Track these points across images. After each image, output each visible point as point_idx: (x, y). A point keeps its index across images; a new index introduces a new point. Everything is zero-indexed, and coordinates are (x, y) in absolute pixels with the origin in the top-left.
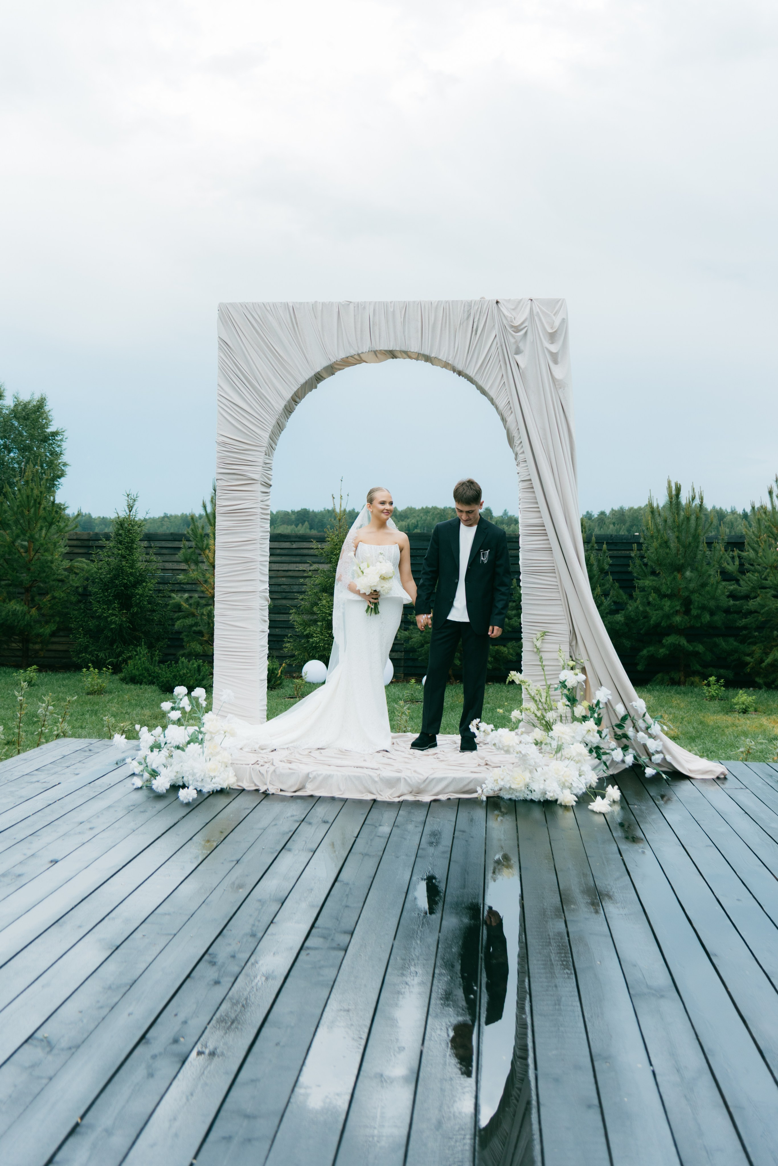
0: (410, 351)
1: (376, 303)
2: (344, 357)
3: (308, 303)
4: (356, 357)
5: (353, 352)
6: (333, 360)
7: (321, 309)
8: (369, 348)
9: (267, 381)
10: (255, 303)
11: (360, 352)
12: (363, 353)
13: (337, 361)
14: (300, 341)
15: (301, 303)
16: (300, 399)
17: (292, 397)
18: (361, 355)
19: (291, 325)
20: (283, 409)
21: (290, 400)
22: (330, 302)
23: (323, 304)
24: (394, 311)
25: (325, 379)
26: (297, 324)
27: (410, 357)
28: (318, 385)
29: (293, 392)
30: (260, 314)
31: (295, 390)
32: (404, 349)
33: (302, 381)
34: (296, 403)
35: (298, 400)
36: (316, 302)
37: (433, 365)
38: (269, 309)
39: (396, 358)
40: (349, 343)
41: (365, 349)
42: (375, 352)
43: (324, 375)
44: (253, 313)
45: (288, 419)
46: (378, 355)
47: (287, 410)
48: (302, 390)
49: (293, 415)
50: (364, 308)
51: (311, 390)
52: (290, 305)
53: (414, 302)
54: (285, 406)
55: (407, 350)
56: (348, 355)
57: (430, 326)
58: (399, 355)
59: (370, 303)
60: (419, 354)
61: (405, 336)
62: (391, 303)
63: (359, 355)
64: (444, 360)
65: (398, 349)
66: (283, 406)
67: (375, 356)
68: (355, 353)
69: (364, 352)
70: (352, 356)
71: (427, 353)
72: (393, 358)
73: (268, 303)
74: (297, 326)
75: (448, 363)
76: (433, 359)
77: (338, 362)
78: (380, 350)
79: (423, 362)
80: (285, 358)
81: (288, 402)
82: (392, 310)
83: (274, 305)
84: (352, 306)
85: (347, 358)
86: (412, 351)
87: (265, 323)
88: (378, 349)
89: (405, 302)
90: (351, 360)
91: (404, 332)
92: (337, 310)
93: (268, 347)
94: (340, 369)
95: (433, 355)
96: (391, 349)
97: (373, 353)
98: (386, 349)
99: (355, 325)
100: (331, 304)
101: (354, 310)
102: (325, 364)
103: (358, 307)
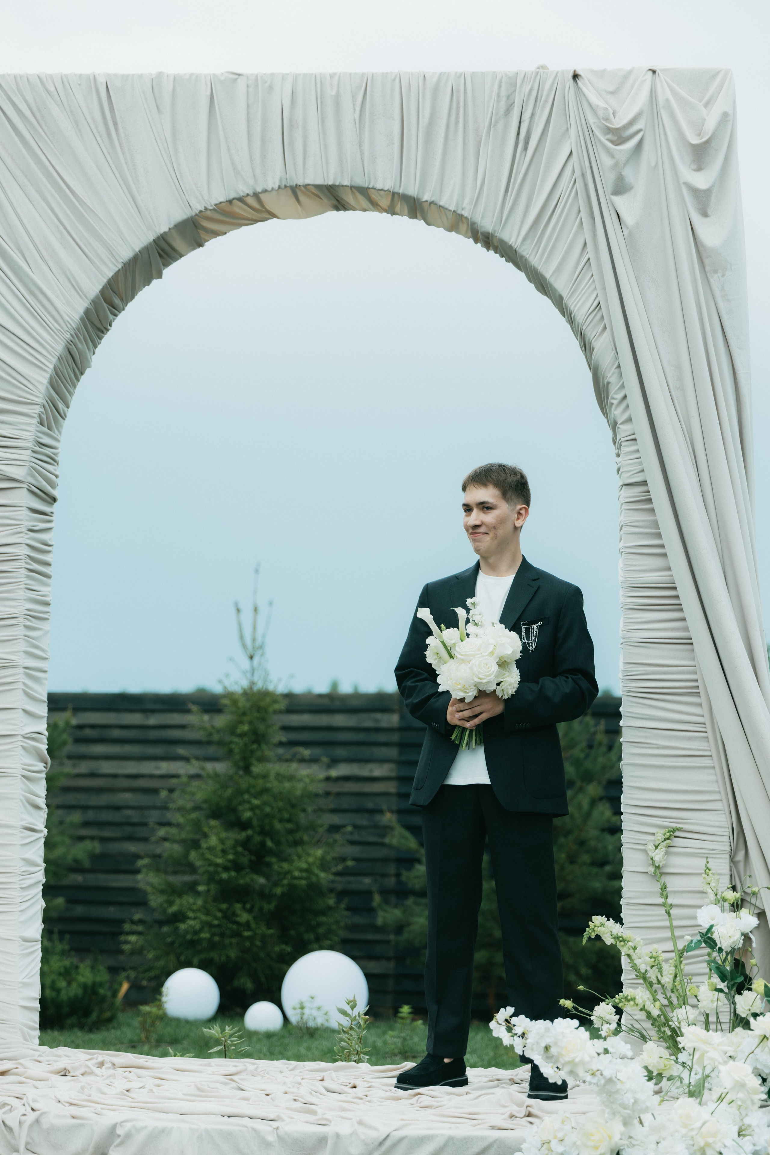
0: (374, 188)
1: (296, 77)
2: (222, 199)
3: (141, 76)
4: (251, 201)
5: (243, 189)
6: (198, 207)
7: (171, 88)
8: (281, 181)
9: (45, 254)
10: (21, 76)
11: (259, 189)
12: (265, 191)
13: (206, 209)
14: (123, 162)
15: (125, 78)
16: (122, 300)
17: (102, 292)
18: (262, 197)
19: (102, 128)
20: (82, 319)
21: (97, 297)
22: (192, 74)
23: (176, 79)
24: (338, 97)
25: (181, 256)
26: (115, 124)
27: (375, 206)
28: (166, 272)
29: (105, 281)
30: (31, 101)
31: (110, 274)
32: (359, 181)
33: (126, 254)
34: (116, 310)
35: (117, 301)
36: (160, 74)
37: (428, 223)
38: (52, 89)
39: (345, 209)
40: (235, 168)
41: (272, 182)
42: (295, 190)
43: (179, 244)
44: (15, 100)
45: (95, 347)
46: (302, 198)
47: (92, 324)
48: (125, 275)
49: (107, 338)
50: (271, 88)
51: (148, 282)
52: (102, 80)
53: (385, 75)
54: (87, 312)
55: (365, 185)
56: (232, 195)
57: (421, 130)
58: (349, 198)
59: (284, 77)
60: (394, 194)
61: (362, 153)
62: (332, 76)
63: (256, 195)
64: (452, 208)
65: (346, 182)
66: (81, 311)
67: (293, 200)
68: (247, 191)
69: (269, 189)
70: (241, 200)
71: (412, 190)
72: (337, 209)
73: (51, 76)
74: (116, 129)
75: (461, 216)
76: (426, 206)
77: (208, 213)
78: (306, 186)
79: (406, 218)
80: (89, 203)
81: (94, 302)
82: (334, 93)
83: (64, 80)
84: (241, 84)
85: (230, 202)
86: (379, 186)
87: (42, 122)
88: (300, 183)
89: (363, 74)
90: (238, 208)
91: (360, 144)
92: (209, 93)
93: (49, 176)
94: (216, 234)
95: (426, 197)
96: (330, 183)
97: (289, 191)
98: (319, 182)
99: (248, 127)
100: (194, 79)
101: (248, 92)
102: (180, 215)
103: (257, 85)
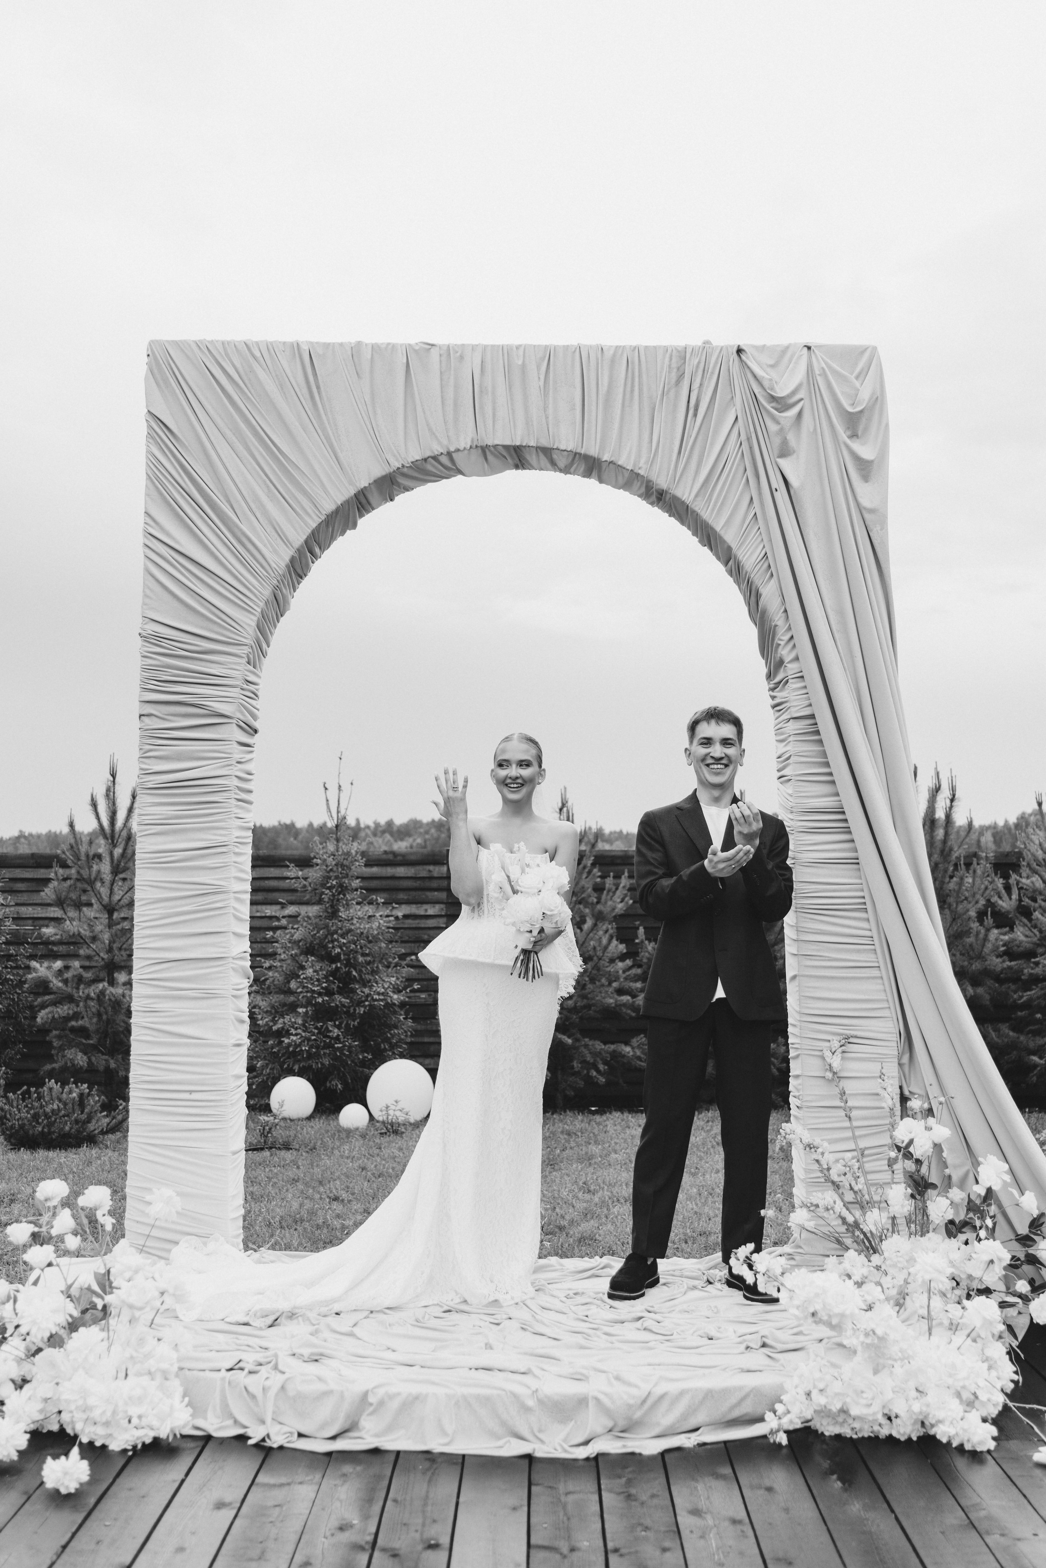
0: (556, 449)
1: (485, 347)
2: (418, 457)
3: (341, 345)
4: (443, 459)
5: (437, 449)
6: (396, 465)
7: (369, 357)
8: (472, 441)
9: (253, 506)
10: (229, 343)
11: (452, 449)
12: (458, 450)
13: (403, 466)
14: (326, 422)
15: (327, 346)
16: (320, 548)
17: (306, 541)
18: (454, 456)
19: (305, 391)
20: (287, 566)
21: (302, 546)
22: (389, 344)
23: (375, 348)
24: (524, 365)
25: (375, 508)
26: (318, 387)
27: (554, 465)
28: (361, 522)
29: (310, 531)
30: (238, 365)
31: (314, 525)
32: (543, 443)
33: (329, 507)
34: (314, 555)
35: (316, 548)
36: (359, 343)
37: (602, 482)
38: (258, 354)
39: (526, 468)
40: (430, 429)
41: (464, 441)
42: (484, 450)
43: (374, 497)
44: (224, 363)
45: (294, 591)
46: (490, 457)
47: (295, 568)
48: (326, 526)
49: (305, 582)
50: (462, 357)
51: (343, 533)
52: (305, 347)
53: (566, 348)
54: (292, 560)
55: (548, 446)
56: (428, 454)
57: (600, 396)
58: (531, 458)
59: (474, 348)
60: (576, 454)
61: (547, 418)
62: (518, 347)
63: (449, 454)
64: (630, 467)
65: (532, 443)
66: (287, 559)
67: (482, 459)
68: (441, 451)
69: (462, 448)
70: (435, 458)
71: (593, 450)
72: (519, 468)
73: (257, 343)
74: (319, 393)
75: (638, 475)
76: (604, 468)
77: (405, 470)
78: (495, 446)
79: (580, 477)
80: (294, 460)
81: (299, 550)
82: (520, 362)
83: (271, 347)
84: (435, 352)
85: (425, 460)
86: (562, 447)
87: (249, 385)
88: (490, 443)
89: (546, 347)
90: (432, 466)
91: (545, 409)
92: (405, 361)
93: (255, 435)
94: (408, 488)
95: (606, 457)
96: (518, 444)
97: (480, 451)
98: (508, 442)
99: (442, 392)
100: (393, 347)
101: (441, 361)
102: (379, 471)
103: (449, 355)
